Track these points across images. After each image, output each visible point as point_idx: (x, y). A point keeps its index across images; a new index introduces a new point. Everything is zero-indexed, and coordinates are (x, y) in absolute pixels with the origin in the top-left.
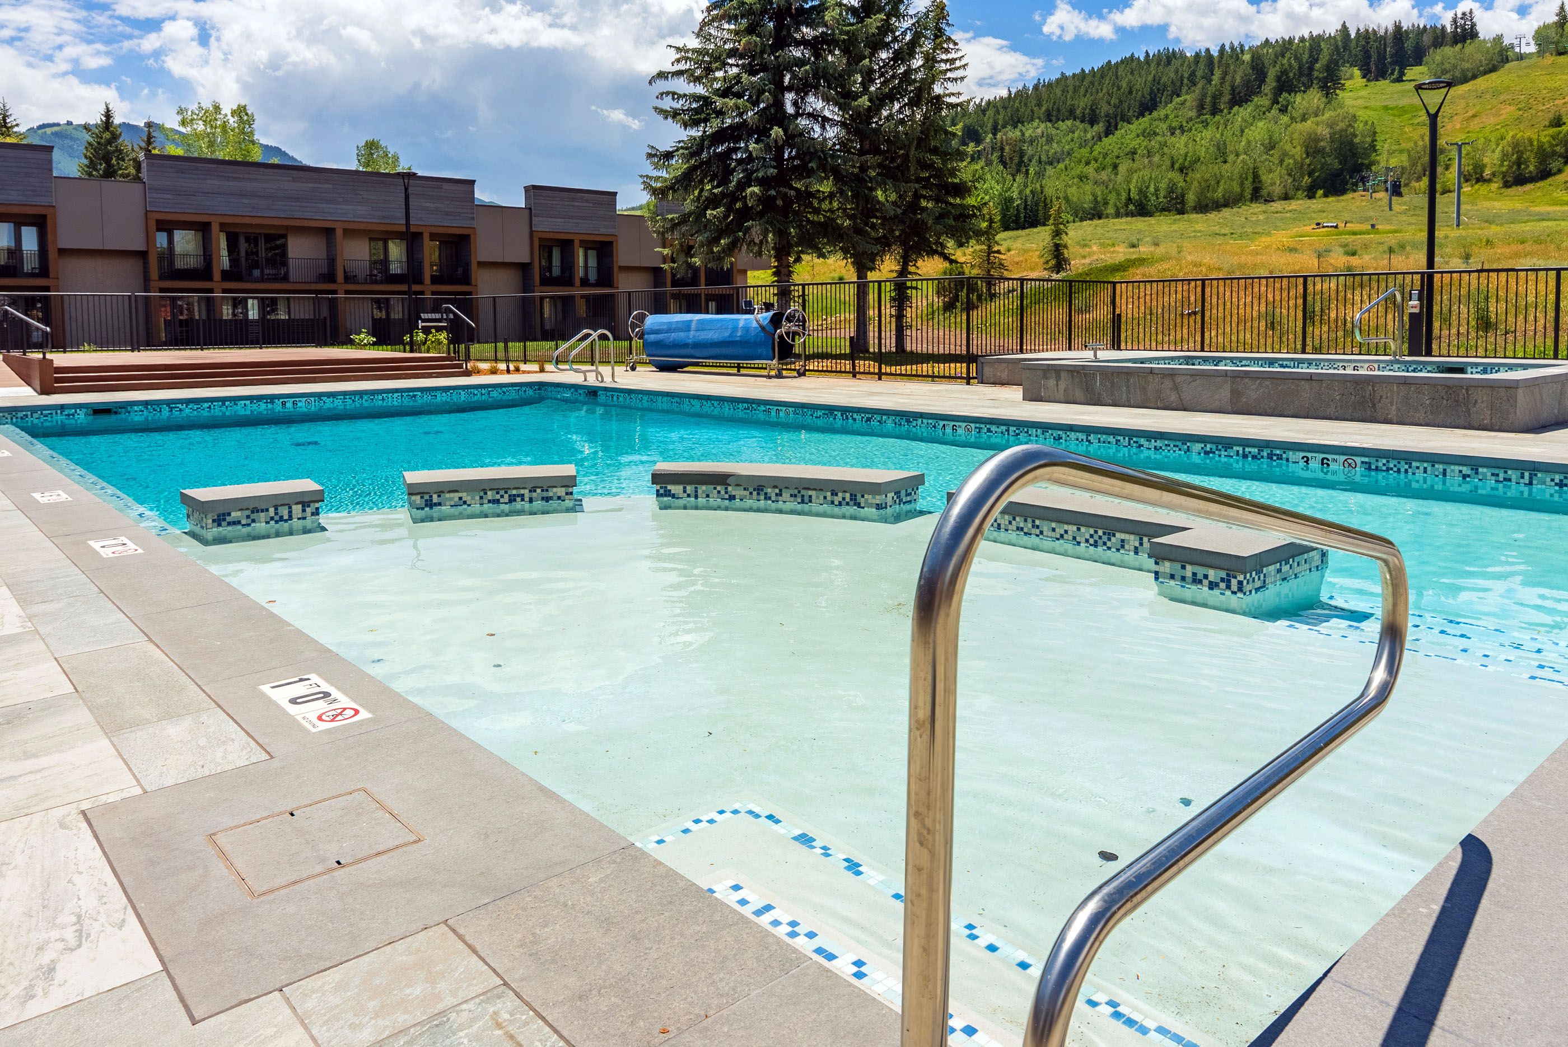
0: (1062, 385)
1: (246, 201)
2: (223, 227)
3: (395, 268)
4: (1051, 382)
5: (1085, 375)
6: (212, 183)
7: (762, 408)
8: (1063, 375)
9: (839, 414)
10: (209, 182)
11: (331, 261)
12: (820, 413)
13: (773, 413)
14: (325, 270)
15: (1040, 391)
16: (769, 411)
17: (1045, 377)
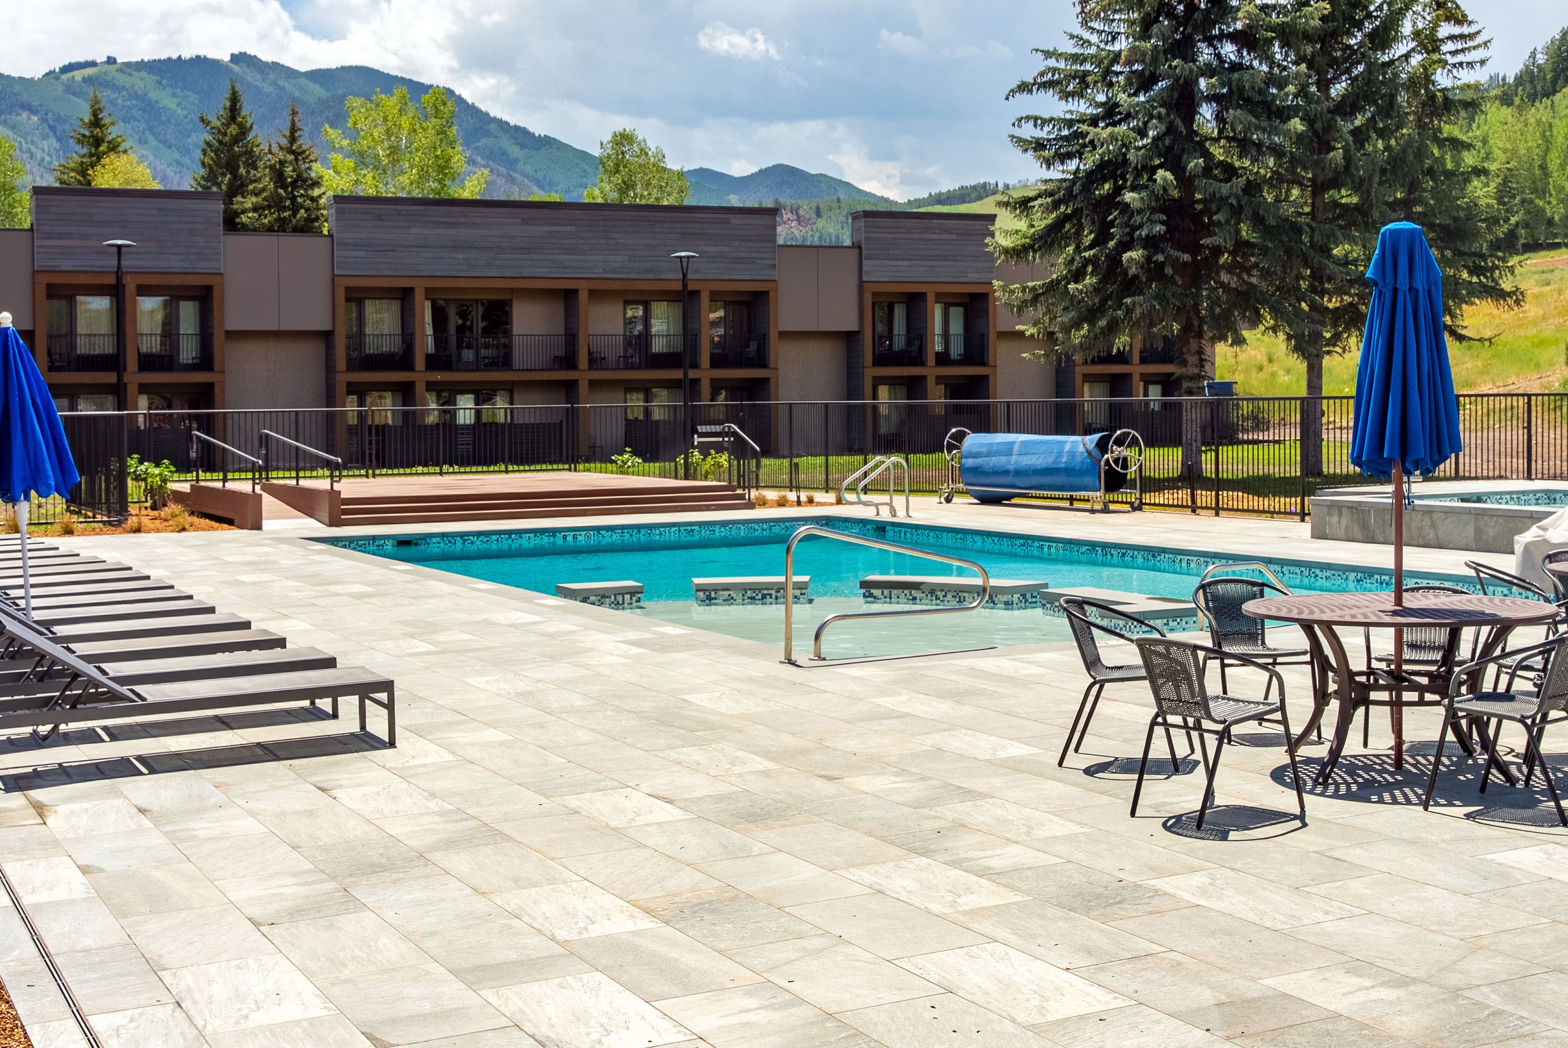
0: (1344, 522)
1: (460, 256)
2: (429, 292)
3: (658, 346)
4: (1335, 519)
5: (1363, 511)
6: (417, 232)
7: (1036, 544)
8: (1345, 511)
9: (1099, 549)
10: (412, 231)
11: (571, 337)
12: (1084, 549)
13: (1046, 549)
14: (561, 352)
15: (1325, 528)
16: (1041, 547)
17: (1330, 514)
